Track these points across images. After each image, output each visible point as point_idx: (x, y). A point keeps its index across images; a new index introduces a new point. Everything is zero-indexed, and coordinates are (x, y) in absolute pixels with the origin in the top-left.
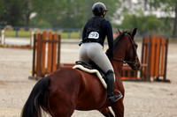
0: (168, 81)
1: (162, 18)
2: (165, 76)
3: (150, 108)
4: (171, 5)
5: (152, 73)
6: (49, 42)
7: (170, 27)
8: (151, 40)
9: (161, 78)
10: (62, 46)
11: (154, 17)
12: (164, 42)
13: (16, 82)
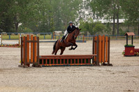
0: (111, 65)
1: (105, 24)
2: (108, 61)
3: (100, 83)
4: (110, 15)
5: (100, 60)
6: (31, 42)
7: (111, 30)
8: (98, 38)
9: (106, 63)
10: (40, 44)
11: (100, 23)
12: (107, 39)
13: (10, 69)
